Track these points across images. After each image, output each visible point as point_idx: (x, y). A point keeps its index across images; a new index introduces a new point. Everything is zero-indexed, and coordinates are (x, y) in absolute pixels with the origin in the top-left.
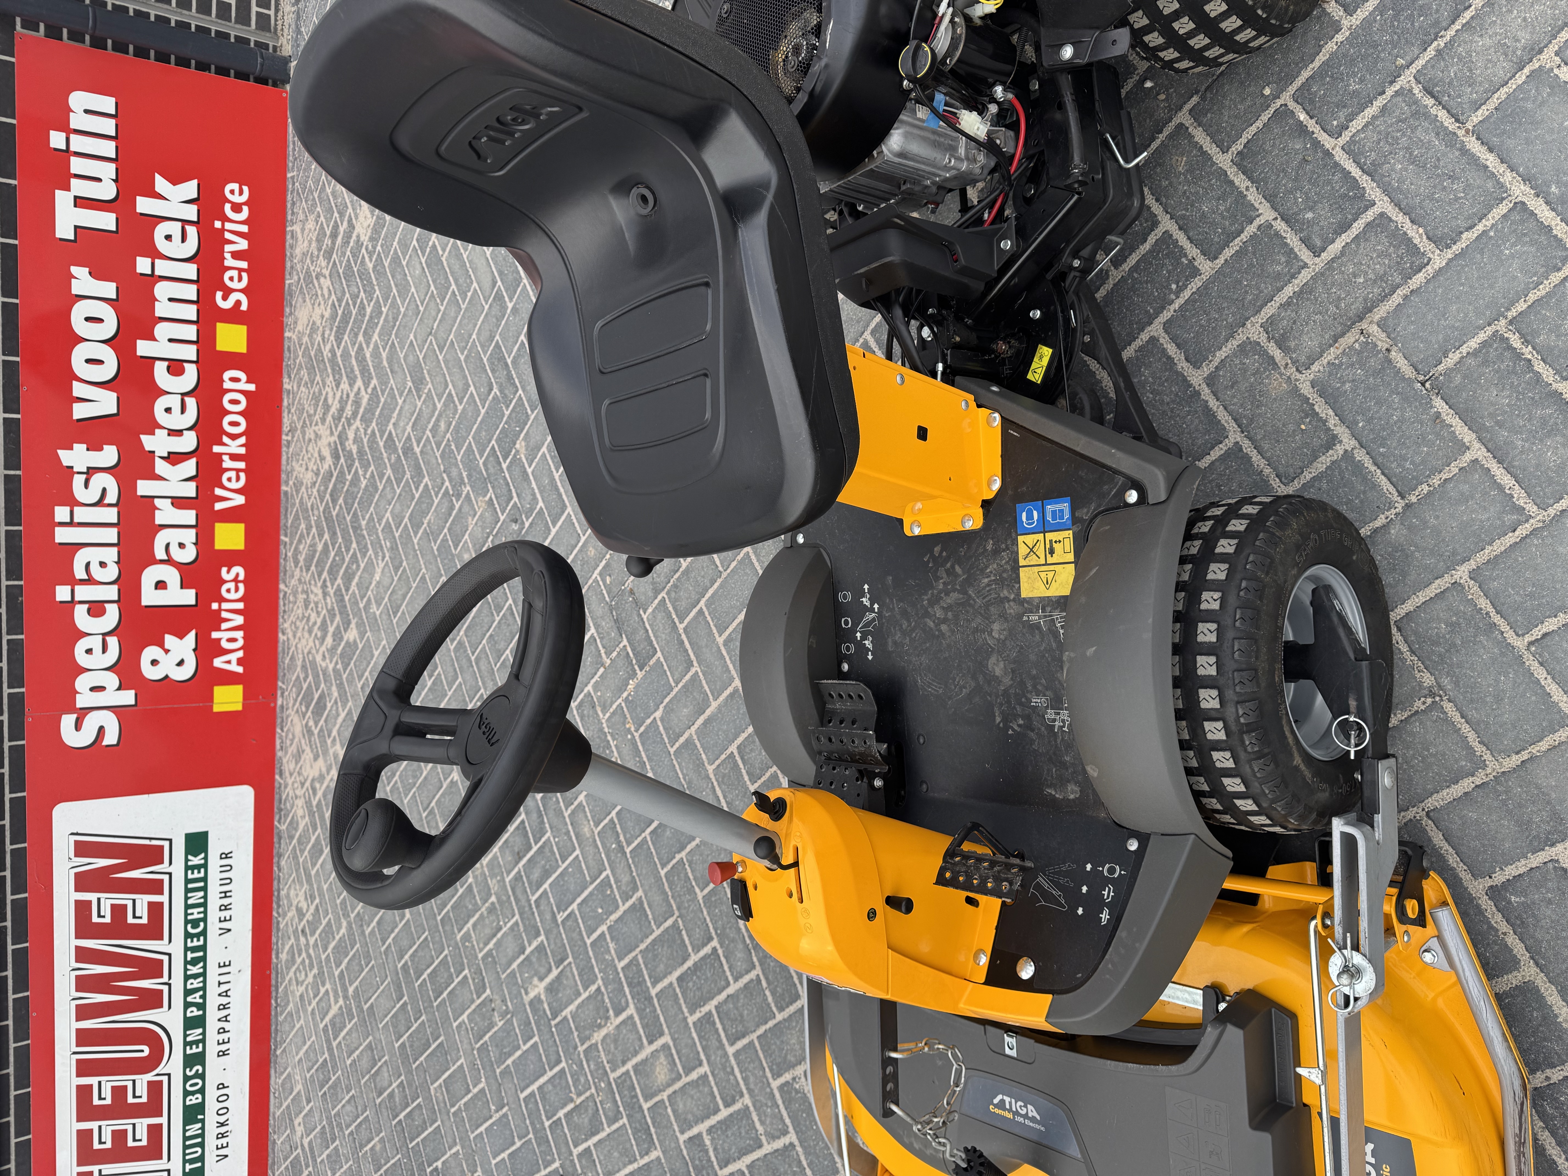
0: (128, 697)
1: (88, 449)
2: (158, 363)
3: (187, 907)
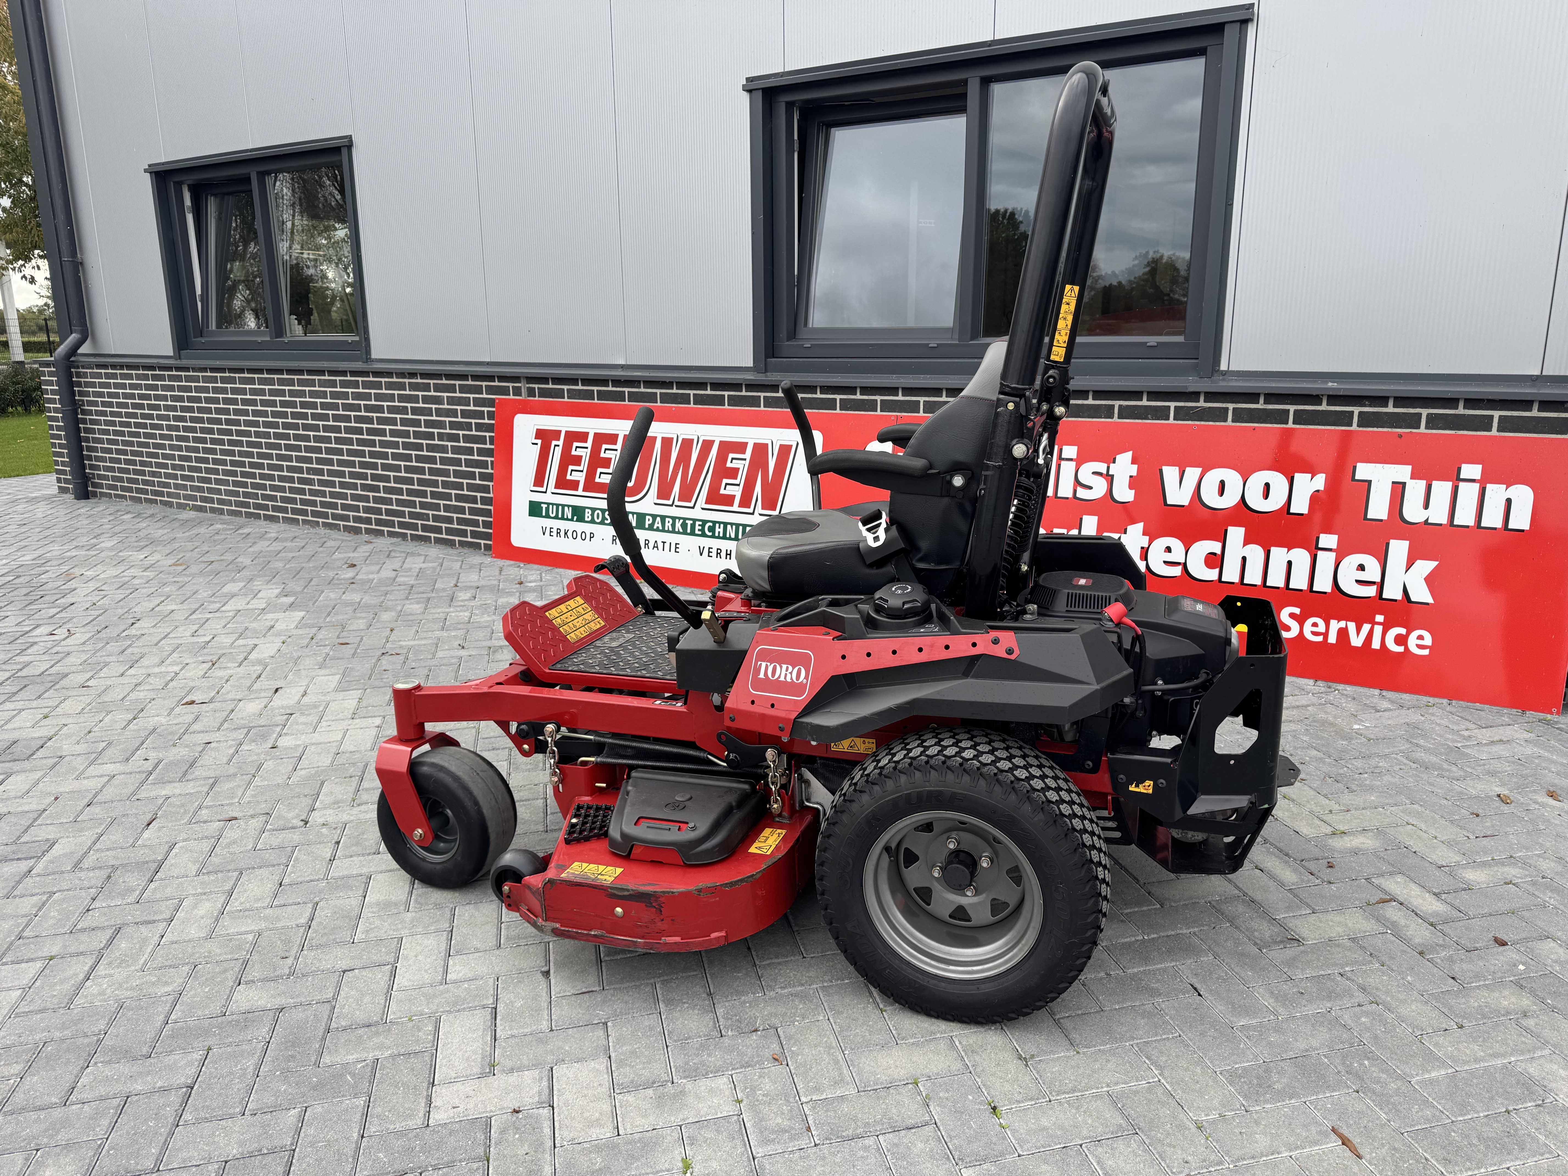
1: (1131, 477)
2: (1219, 545)
3: (725, 524)
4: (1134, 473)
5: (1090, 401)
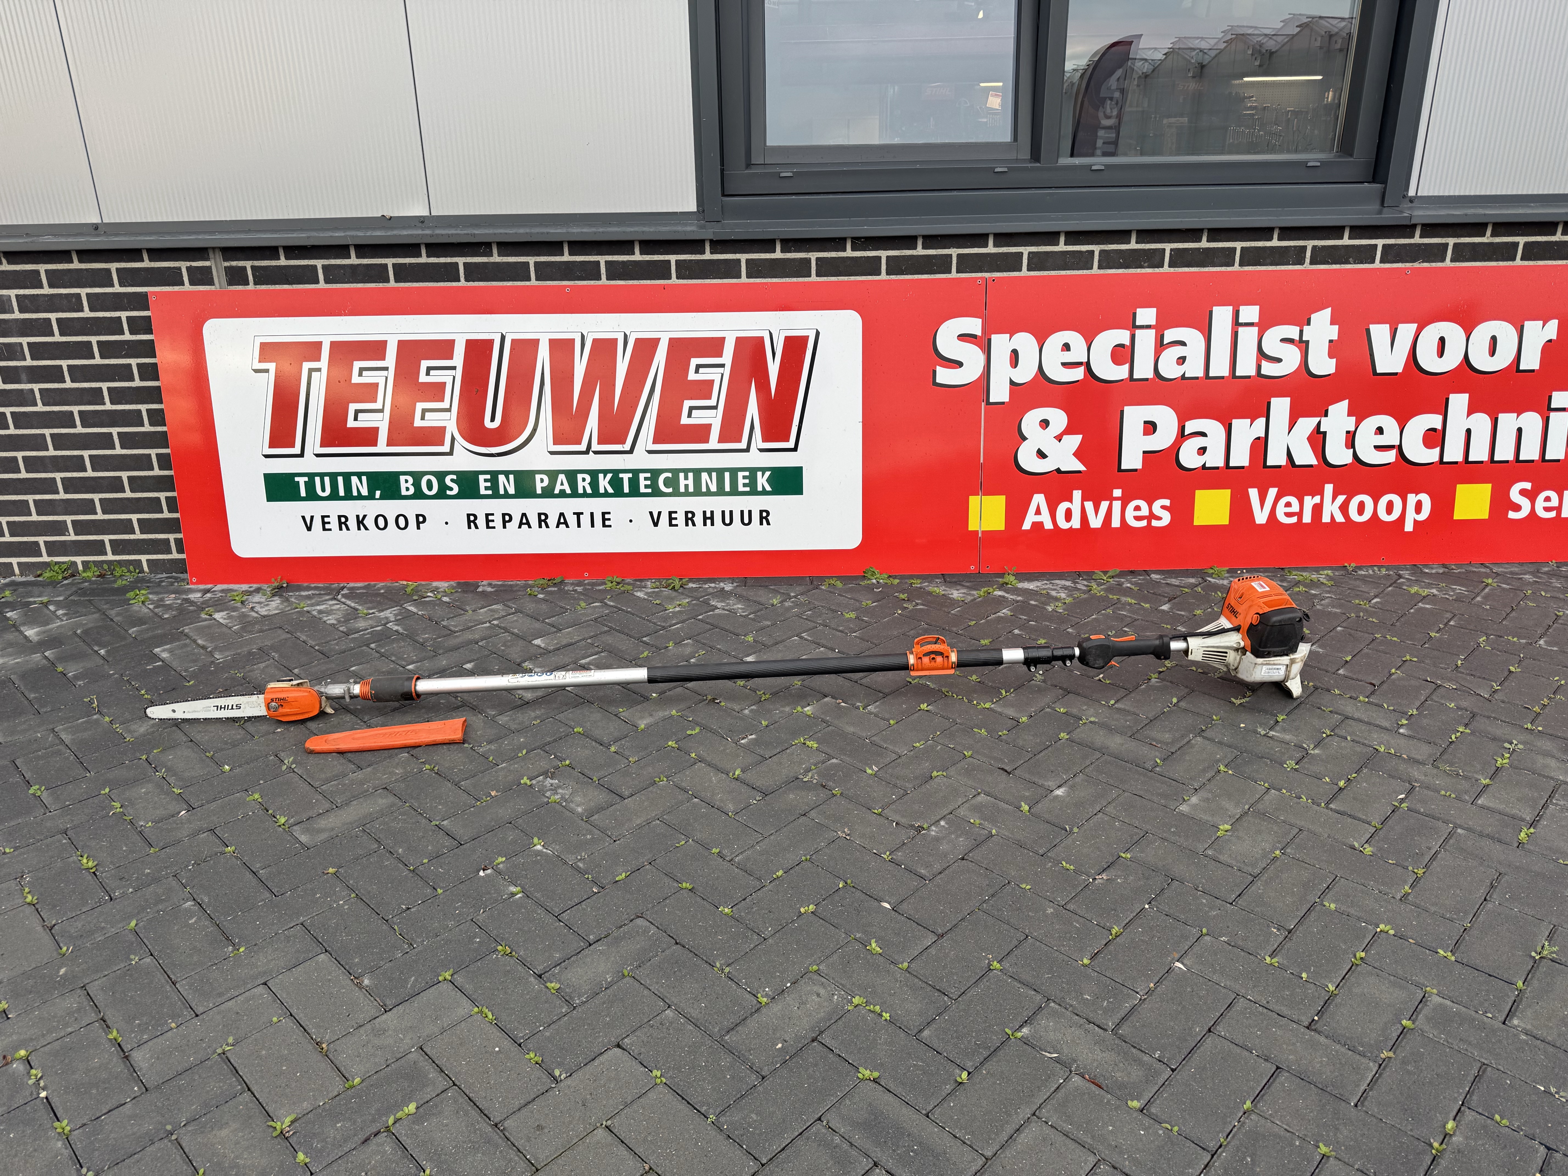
0: (1000, 393)
1: (1331, 341)
2: (1440, 418)
3: (697, 472)
4: (1335, 337)
5: (1275, 243)
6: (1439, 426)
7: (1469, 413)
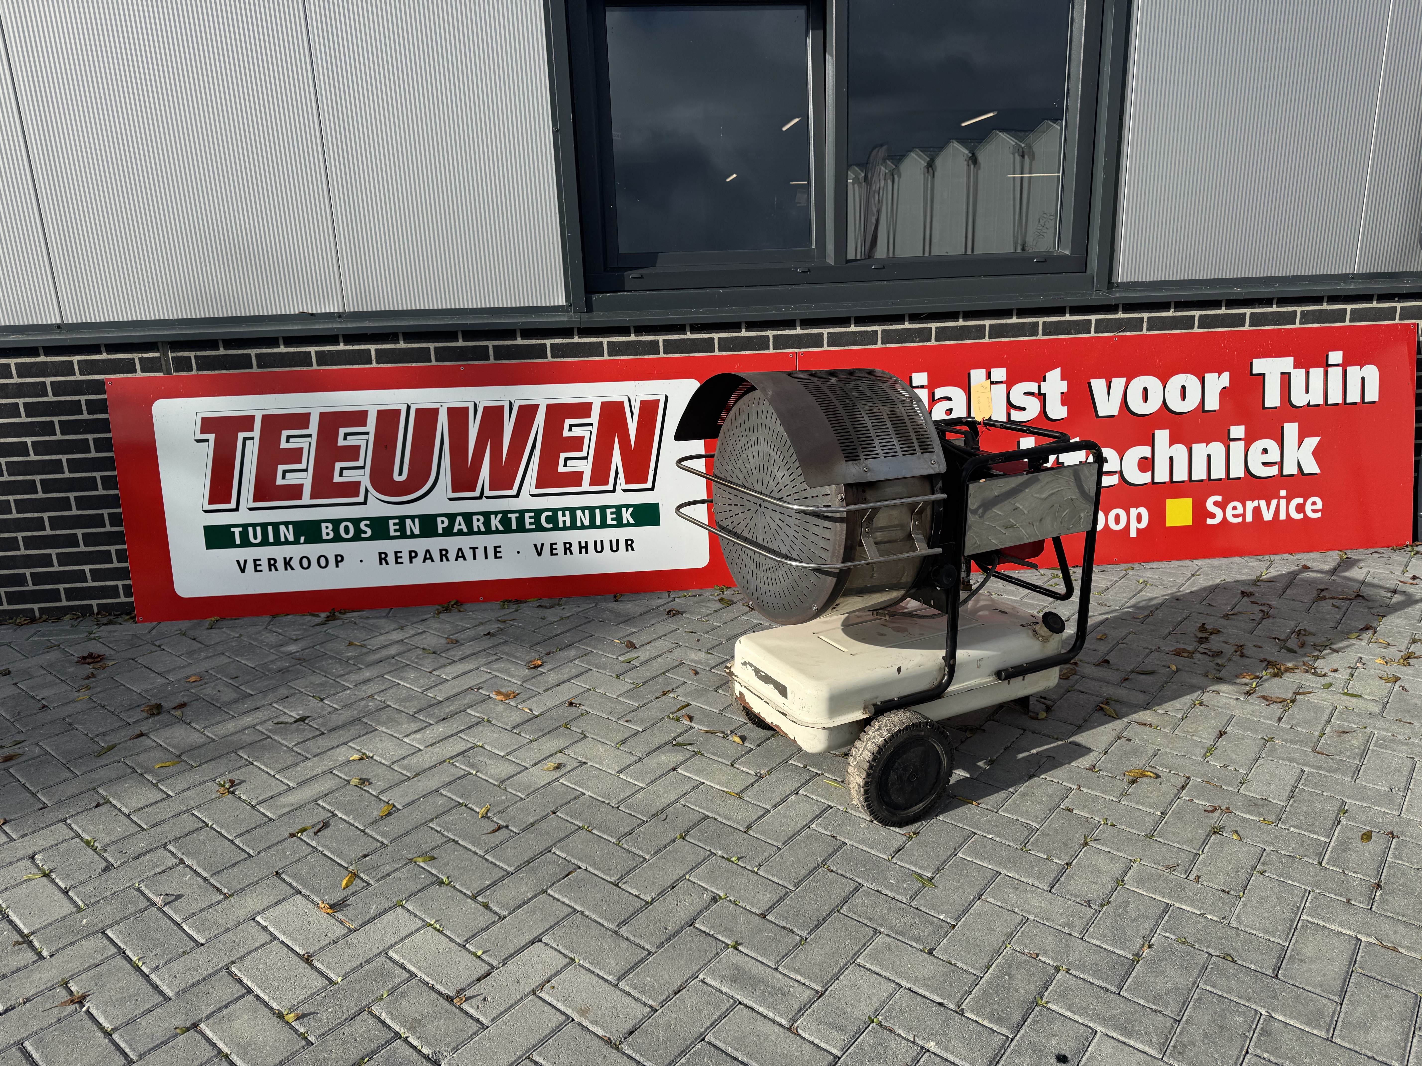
1: (1062, 393)
3: (573, 511)
4: (1065, 390)
5: (1015, 320)
6: (1149, 455)
7: (1170, 446)
